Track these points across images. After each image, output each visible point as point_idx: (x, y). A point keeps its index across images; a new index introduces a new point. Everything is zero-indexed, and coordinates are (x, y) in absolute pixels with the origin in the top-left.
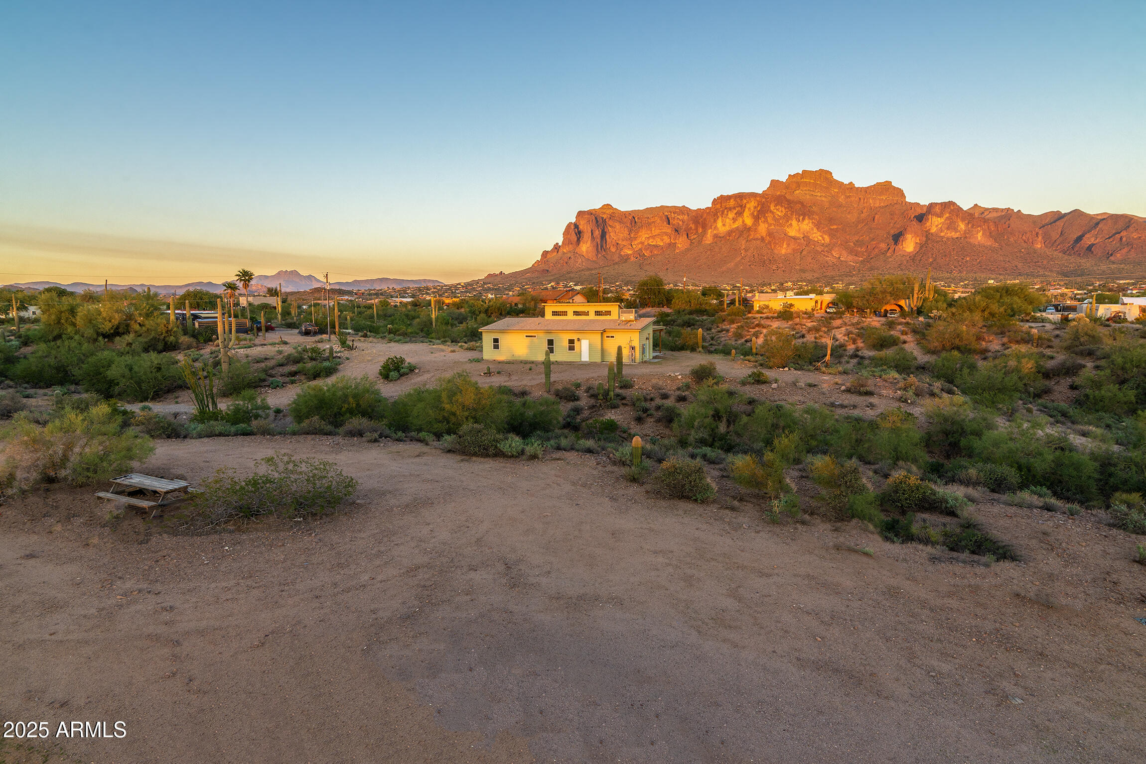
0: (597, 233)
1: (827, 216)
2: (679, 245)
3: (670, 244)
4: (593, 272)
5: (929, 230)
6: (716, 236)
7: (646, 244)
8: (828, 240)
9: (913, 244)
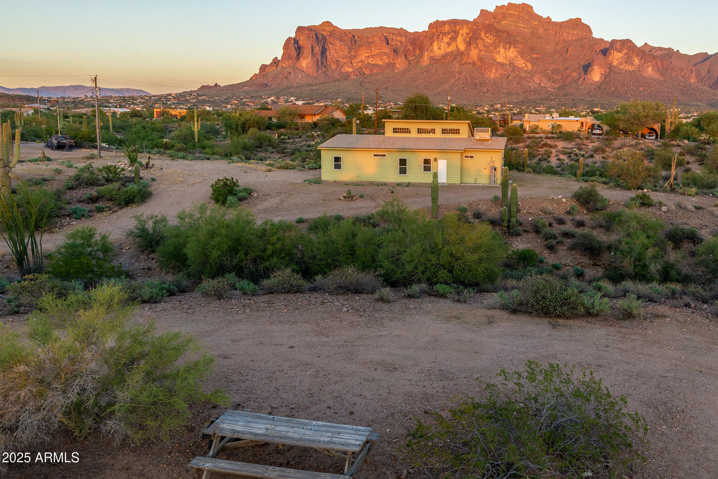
0: (317, 49)
1: (529, 45)
2: (398, 66)
3: (389, 64)
4: (314, 88)
5: (612, 63)
6: (432, 59)
7: (366, 62)
8: (530, 67)
9: (599, 74)
